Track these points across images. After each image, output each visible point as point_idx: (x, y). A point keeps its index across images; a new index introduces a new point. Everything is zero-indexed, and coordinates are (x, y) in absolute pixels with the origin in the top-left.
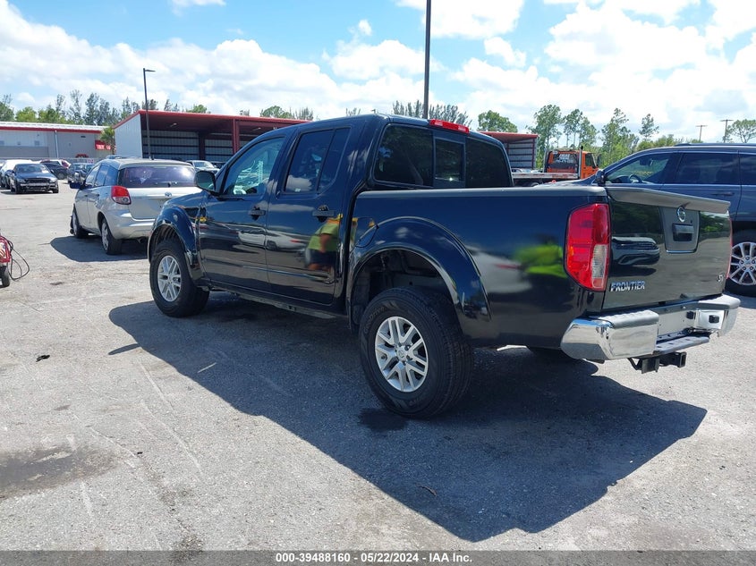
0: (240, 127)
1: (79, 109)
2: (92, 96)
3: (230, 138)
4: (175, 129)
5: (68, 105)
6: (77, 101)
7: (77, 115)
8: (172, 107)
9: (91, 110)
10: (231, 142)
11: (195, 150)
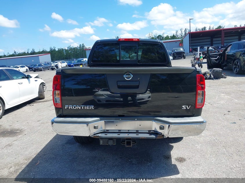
0: (225, 32)
1: (182, 34)
2: (186, 29)
3: (220, 37)
4: (201, 37)
5: (179, 33)
6: (182, 31)
7: (181, 35)
8: (211, 28)
9: (186, 33)
10: (221, 38)
11: (209, 43)
